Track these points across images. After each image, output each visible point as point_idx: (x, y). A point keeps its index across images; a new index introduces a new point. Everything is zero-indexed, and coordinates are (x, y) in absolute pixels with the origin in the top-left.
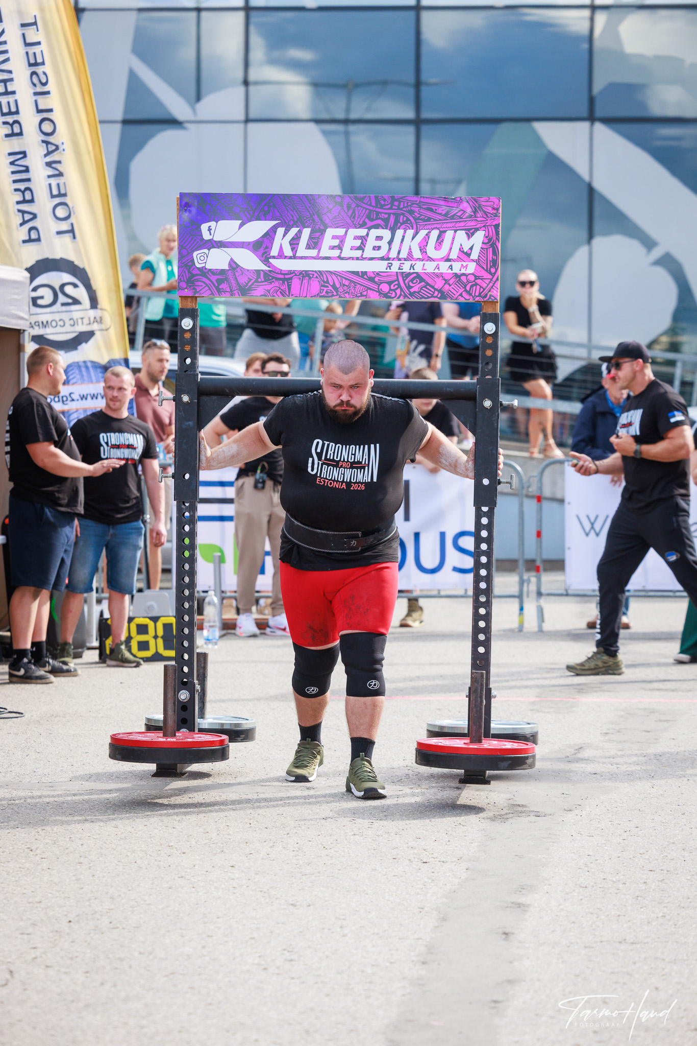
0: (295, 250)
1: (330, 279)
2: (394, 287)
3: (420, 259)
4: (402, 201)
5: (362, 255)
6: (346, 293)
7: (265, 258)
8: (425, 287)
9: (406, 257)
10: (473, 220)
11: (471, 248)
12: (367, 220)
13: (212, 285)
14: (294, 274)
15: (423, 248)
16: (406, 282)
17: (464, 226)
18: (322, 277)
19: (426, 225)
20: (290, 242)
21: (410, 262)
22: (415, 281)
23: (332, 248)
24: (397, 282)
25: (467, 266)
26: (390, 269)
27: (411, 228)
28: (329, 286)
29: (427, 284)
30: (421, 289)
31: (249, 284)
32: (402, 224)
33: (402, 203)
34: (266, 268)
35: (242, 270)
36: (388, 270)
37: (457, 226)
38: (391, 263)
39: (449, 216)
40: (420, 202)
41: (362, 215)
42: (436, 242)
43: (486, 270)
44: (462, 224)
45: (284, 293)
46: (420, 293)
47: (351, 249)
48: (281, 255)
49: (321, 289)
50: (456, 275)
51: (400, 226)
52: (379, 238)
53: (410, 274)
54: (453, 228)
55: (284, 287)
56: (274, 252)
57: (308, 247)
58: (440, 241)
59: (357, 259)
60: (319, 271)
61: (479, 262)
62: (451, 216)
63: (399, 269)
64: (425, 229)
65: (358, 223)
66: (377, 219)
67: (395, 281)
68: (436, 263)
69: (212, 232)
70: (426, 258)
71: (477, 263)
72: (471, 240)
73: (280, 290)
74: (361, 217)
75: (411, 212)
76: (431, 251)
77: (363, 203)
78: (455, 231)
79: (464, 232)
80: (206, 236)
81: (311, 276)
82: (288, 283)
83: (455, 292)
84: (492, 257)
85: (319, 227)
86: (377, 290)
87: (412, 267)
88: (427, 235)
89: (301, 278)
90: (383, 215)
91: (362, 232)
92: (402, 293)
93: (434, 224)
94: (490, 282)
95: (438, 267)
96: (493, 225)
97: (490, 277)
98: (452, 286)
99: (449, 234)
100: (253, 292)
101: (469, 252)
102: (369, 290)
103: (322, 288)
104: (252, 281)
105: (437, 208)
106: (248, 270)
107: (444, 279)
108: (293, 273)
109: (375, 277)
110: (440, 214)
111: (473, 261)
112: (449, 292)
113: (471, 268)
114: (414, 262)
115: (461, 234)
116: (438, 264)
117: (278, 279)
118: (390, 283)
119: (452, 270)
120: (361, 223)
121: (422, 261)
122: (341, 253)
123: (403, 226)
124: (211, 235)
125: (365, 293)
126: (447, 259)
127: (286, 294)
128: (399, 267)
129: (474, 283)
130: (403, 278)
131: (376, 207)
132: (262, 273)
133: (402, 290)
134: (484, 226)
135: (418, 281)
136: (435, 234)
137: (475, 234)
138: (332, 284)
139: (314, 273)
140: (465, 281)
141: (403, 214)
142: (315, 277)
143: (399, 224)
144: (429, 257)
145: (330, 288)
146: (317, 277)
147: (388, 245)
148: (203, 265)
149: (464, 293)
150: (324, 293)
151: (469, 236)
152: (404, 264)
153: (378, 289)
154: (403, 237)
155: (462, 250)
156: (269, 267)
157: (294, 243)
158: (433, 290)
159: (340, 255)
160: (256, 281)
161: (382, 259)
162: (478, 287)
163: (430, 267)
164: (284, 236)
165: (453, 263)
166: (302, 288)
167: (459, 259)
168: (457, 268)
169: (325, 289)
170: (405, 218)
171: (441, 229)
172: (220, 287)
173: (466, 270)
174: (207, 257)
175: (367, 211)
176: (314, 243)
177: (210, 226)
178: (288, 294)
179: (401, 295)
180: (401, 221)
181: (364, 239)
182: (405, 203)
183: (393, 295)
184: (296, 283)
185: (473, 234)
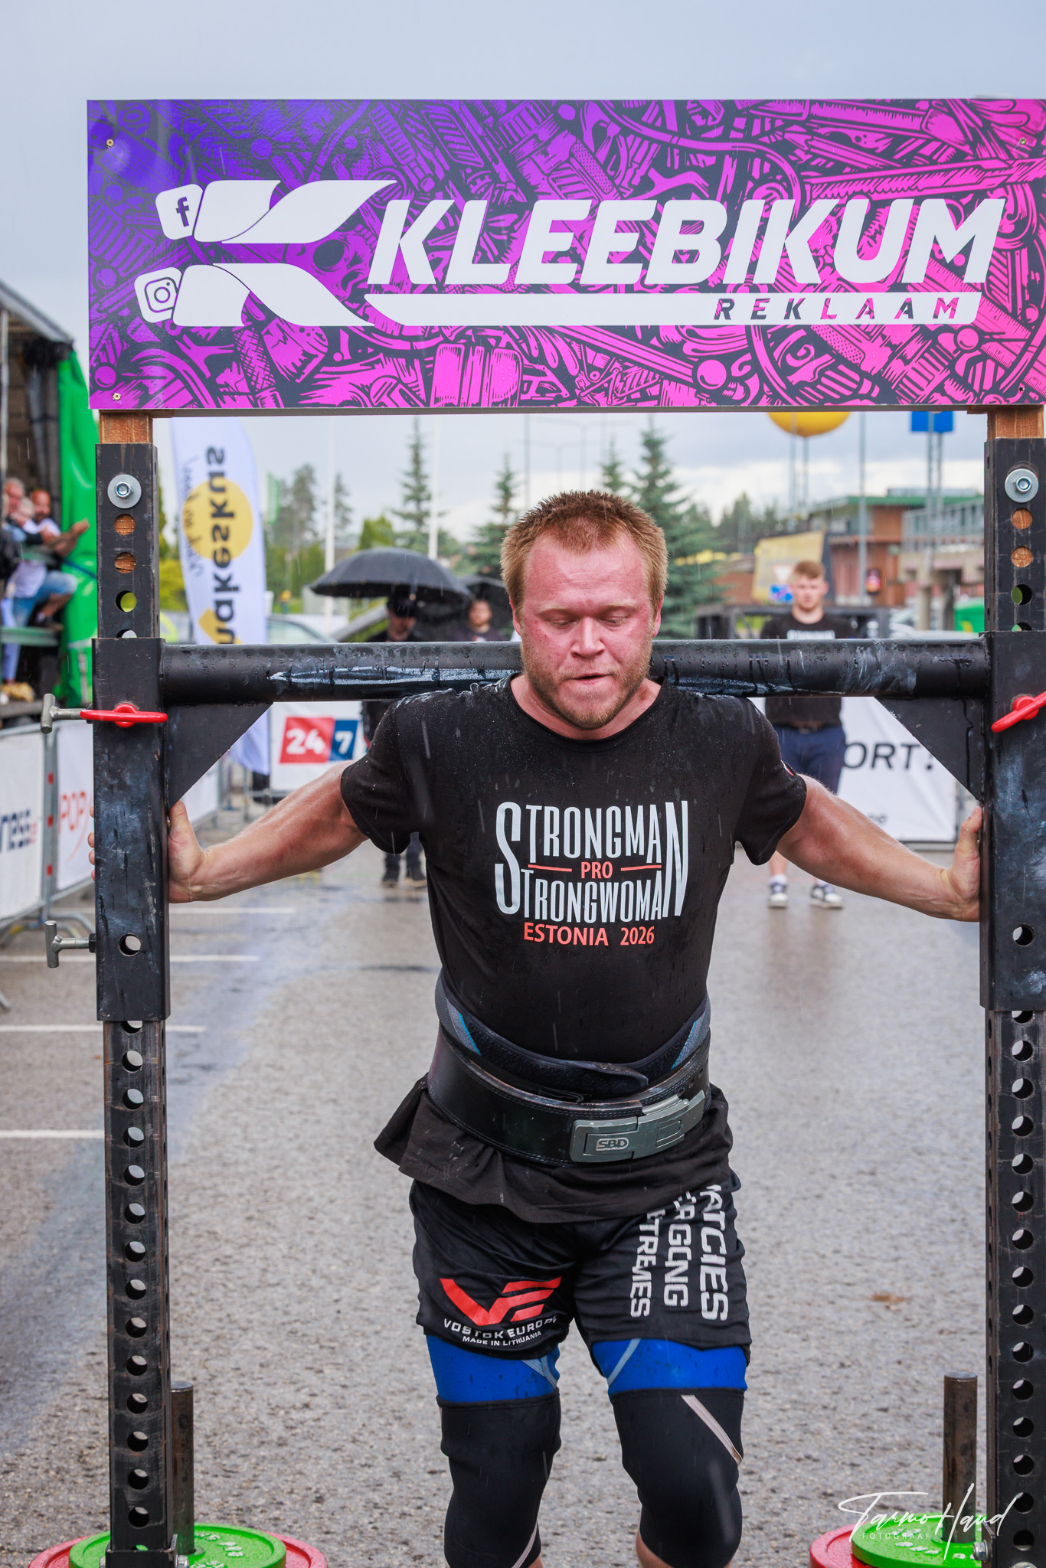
0: (442, 265)
1: (548, 349)
2: (741, 368)
3: (815, 285)
4: (757, 117)
5: (643, 277)
6: (598, 390)
8: (833, 367)
9: (772, 281)
12: (654, 174)
13: (193, 374)
14: (441, 338)
15: (823, 248)
16: (776, 354)
17: (942, 187)
18: (524, 346)
19: (829, 184)
20: (425, 243)
21: (787, 296)
22: (802, 352)
23: (551, 258)
24: (748, 357)
26: (727, 317)
27: (785, 194)
29: (839, 359)
30: (822, 374)
31: (307, 371)
32: (758, 183)
33: (757, 123)
36: (722, 321)
39: (897, 157)
40: (810, 116)
41: (638, 158)
42: (862, 234)
44: (938, 180)
45: (414, 393)
46: (819, 387)
47: (609, 261)
48: (400, 282)
49: (523, 382)
51: (753, 190)
52: (692, 227)
53: (785, 331)
54: (909, 193)
56: (380, 272)
57: (481, 256)
58: (873, 232)
59: (629, 289)
60: (517, 329)
62: (903, 157)
63: (755, 316)
64: (826, 197)
66: (683, 169)
68: (863, 297)
69: (191, 215)
70: (833, 282)
73: (400, 386)
74: (635, 166)
75: (786, 148)
76: (847, 261)
77: (645, 124)
78: (918, 202)
80: (173, 229)
81: (493, 342)
82: (423, 363)
83: (922, 383)
85: (511, 197)
86: (690, 380)
87: (792, 309)
88: (833, 213)
89: (463, 347)
90: (700, 157)
91: (641, 209)
92: (766, 389)
93: (854, 181)
95: (868, 308)
98: (913, 364)
99: (900, 209)
100: (319, 392)
102: (666, 382)
103: (526, 377)
104: (315, 362)
105: (861, 134)
106: (302, 329)
107: (890, 345)
108: (437, 335)
109: (683, 342)
110: (872, 151)
112: (905, 380)
114: (797, 296)
115: (935, 210)
116: (869, 301)
118: (727, 360)
119: (911, 316)
120: (636, 181)
121: (822, 290)
122: (579, 272)
123: (763, 190)
124: (186, 223)
125: (654, 391)
126: (894, 284)
127: (418, 397)
130: (766, 345)
131: (681, 133)
132: (345, 338)
133: (763, 379)
135: (812, 349)
136: (857, 210)
138: (554, 365)
139: (500, 333)
140: (951, 348)
141: (762, 155)
142: (503, 344)
143: (750, 185)
144: (840, 279)
145: (551, 377)
146: (509, 346)
147: (718, 247)
148: (166, 316)
149: (948, 384)
150: (532, 393)
152: (767, 300)
154: (764, 221)
155: (938, 256)
156: (365, 317)
157: (439, 246)
158: (857, 377)
159: (577, 279)
160: (328, 361)
161: (703, 287)
163: (846, 309)
164: (408, 224)
165: (913, 296)
167: (931, 283)
168: (925, 309)
170: (767, 168)
171: (876, 197)
173: (952, 316)
174: (177, 290)
175: (654, 146)
177: (185, 199)
178: (423, 396)
179: (761, 393)
180: (756, 174)
181: (646, 231)
182: (767, 120)
183: (739, 395)
184: (446, 365)
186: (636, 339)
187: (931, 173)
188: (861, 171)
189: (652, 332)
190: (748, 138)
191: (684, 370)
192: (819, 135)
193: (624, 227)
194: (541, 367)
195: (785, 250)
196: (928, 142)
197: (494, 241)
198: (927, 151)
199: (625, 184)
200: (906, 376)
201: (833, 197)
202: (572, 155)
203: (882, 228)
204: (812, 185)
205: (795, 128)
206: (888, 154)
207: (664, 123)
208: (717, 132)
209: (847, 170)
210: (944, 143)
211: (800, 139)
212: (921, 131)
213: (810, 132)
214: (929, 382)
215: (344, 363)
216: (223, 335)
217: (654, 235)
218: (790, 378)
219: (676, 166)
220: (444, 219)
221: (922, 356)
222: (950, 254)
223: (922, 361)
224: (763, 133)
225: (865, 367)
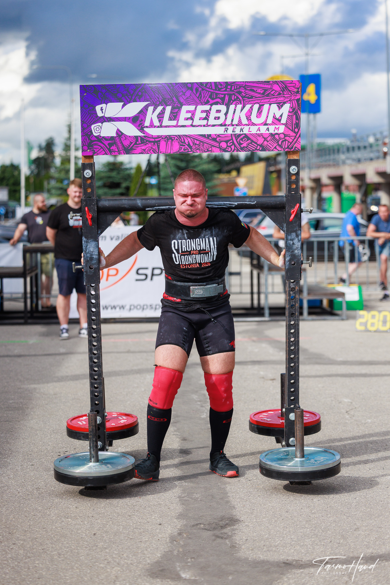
0: (161, 122)
2: (230, 144)
3: (247, 124)
4: (233, 86)
5: (207, 123)
6: (197, 149)
7: (141, 127)
8: (251, 143)
9: (237, 124)
10: (282, 97)
11: (281, 116)
14: (161, 138)
15: (248, 116)
16: (238, 140)
18: (180, 139)
20: (157, 116)
22: (244, 140)
23: (186, 119)
24: (231, 141)
25: (279, 128)
26: (227, 132)
28: (186, 145)
29: (252, 141)
30: (248, 145)
31: (131, 146)
32: (233, 101)
33: (233, 87)
34: (141, 134)
35: (125, 136)
36: (226, 133)
37: (271, 101)
38: (228, 128)
39: (265, 94)
40: (245, 85)
43: (292, 130)
44: (275, 100)
45: (155, 151)
47: (200, 120)
48: (152, 125)
50: (271, 135)
52: (218, 111)
53: (240, 135)
54: (268, 103)
55: (155, 147)
56: (147, 123)
57: (170, 119)
58: (260, 112)
59: (204, 126)
61: (287, 125)
63: (233, 132)
64: (249, 104)
65: (204, 102)
66: (216, 98)
67: (230, 140)
68: (258, 127)
69: (104, 111)
71: (285, 126)
72: (281, 110)
75: (240, 93)
78: (270, 105)
79: (276, 105)
80: (100, 114)
81: (173, 139)
83: (271, 146)
84: (296, 121)
85: (177, 105)
87: (242, 130)
88: (251, 108)
91: (207, 107)
92: (236, 148)
94: (294, 138)
95: (259, 129)
96: (296, 100)
97: (294, 135)
98: (269, 142)
99: (266, 106)
100: (134, 151)
101: (280, 119)
102: (213, 147)
103: (181, 147)
106: (130, 136)
108: (160, 137)
109: (217, 138)
110: (259, 93)
111: (283, 124)
112: (267, 146)
113: (282, 129)
114: (243, 127)
115: (274, 107)
116: (259, 128)
117: (150, 142)
118: (227, 142)
119: (269, 131)
120: (205, 101)
122: (193, 122)
123: (235, 102)
124: (103, 113)
125: (210, 149)
126: (265, 124)
127: (156, 152)
128: (233, 131)
129: (284, 139)
130: (236, 138)
131: (216, 90)
132: (139, 138)
133: (235, 146)
134: (290, 100)
136: (256, 107)
137: (284, 106)
138: (187, 144)
139: (175, 137)
140: (278, 138)
141: (234, 94)
142: (175, 139)
143: (232, 101)
144: (253, 123)
145: (187, 146)
146: (177, 140)
147: (224, 116)
148: (99, 134)
151: (279, 108)
152: (236, 128)
153: (219, 146)
156: (144, 134)
157: (161, 117)
158: (256, 145)
159: (192, 124)
160: (136, 144)
161: (221, 125)
162: (287, 142)
163: (254, 130)
164: (153, 112)
166: (167, 148)
167: (273, 123)
168: (272, 129)
169: (183, 147)
170: (235, 97)
171: (260, 104)
172: (111, 148)
173: (278, 131)
174: (101, 128)
175: (209, 93)
176: (174, 116)
177: (102, 107)
178: (157, 151)
179: (234, 149)
180: (233, 99)
181: (208, 112)
183: (230, 150)
185: (282, 106)
186: (206, 138)
187: (273, 98)
188: (257, 98)
189: (209, 136)
190: (231, 90)
191: (217, 144)
192: (247, 89)
193: (203, 111)
194: (184, 144)
195: (240, 116)
196: (272, 91)
197: (173, 115)
198: (272, 93)
199: (203, 102)
200: (268, 145)
201: (251, 104)
202: (190, 95)
203: (262, 111)
204: (246, 101)
205: (242, 88)
206: (263, 94)
207: (212, 87)
208: (224, 89)
209: (254, 97)
210: (276, 91)
211: (243, 91)
212: (271, 88)
213: (245, 89)
214: (273, 146)
215: (139, 144)
216: (112, 138)
217: (210, 113)
218: (241, 146)
219: (215, 97)
220: (161, 111)
221: (271, 140)
222: (277, 117)
223: (271, 141)
224: (235, 89)
225: (258, 143)
